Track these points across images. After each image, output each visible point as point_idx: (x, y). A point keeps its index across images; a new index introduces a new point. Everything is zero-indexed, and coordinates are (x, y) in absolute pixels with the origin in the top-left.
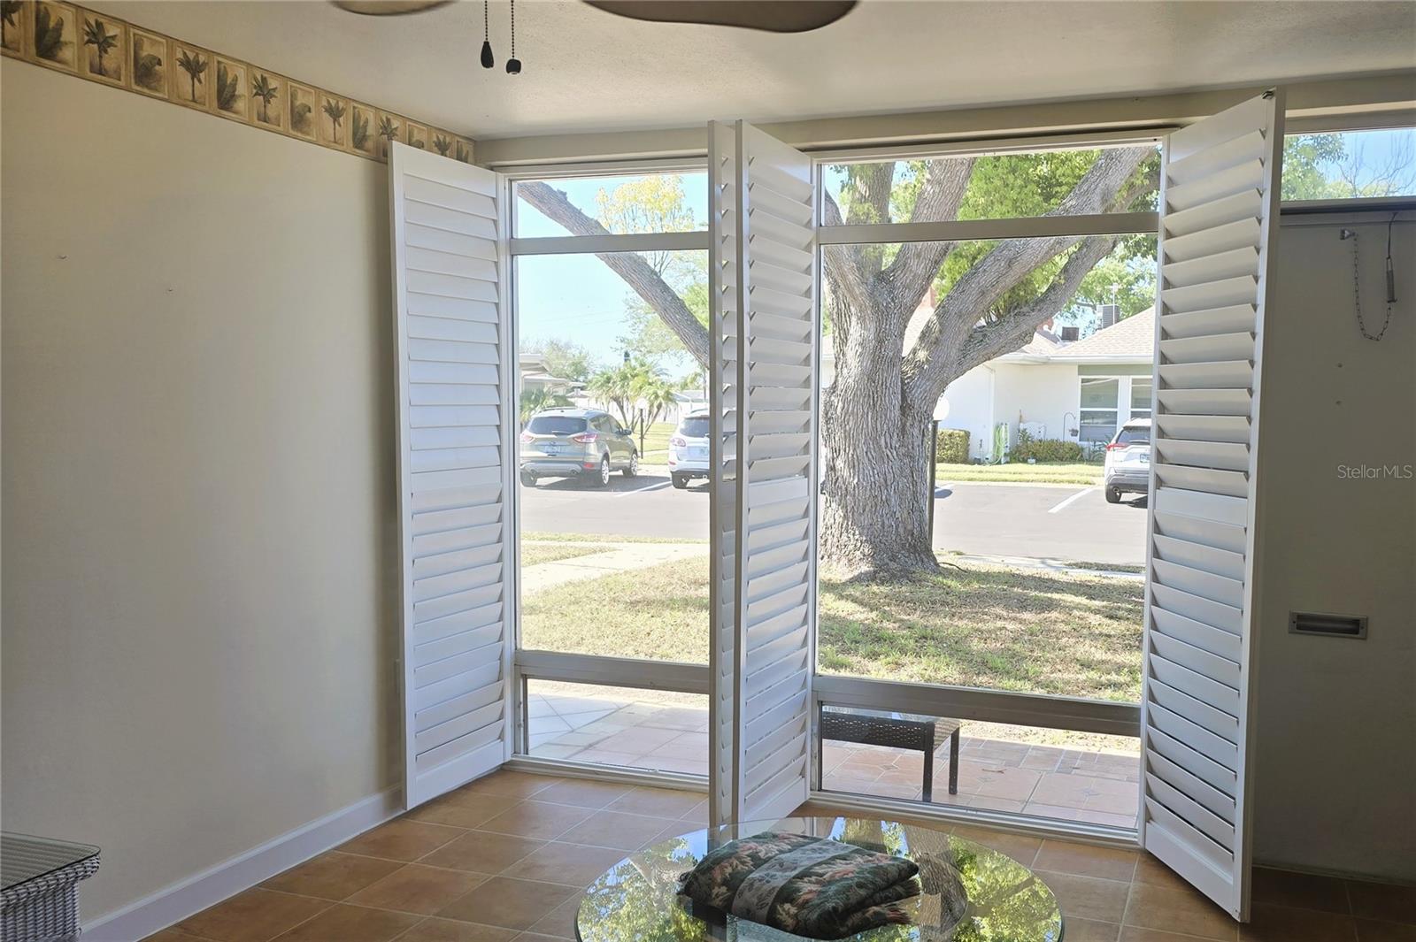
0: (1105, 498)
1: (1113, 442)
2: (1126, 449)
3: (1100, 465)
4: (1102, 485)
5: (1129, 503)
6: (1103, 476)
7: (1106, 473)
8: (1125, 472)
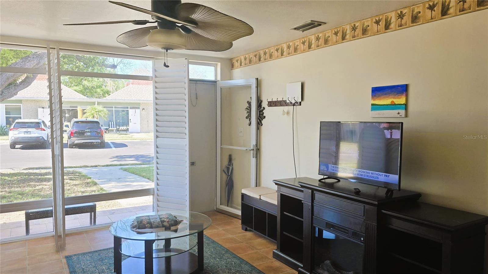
0: (10, 147)
1: (12, 127)
2: (18, 130)
3: (7, 136)
4: (8, 143)
5: (19, 148)
6: (9, 139)
7: (10, 138)
8: (18, 138)
